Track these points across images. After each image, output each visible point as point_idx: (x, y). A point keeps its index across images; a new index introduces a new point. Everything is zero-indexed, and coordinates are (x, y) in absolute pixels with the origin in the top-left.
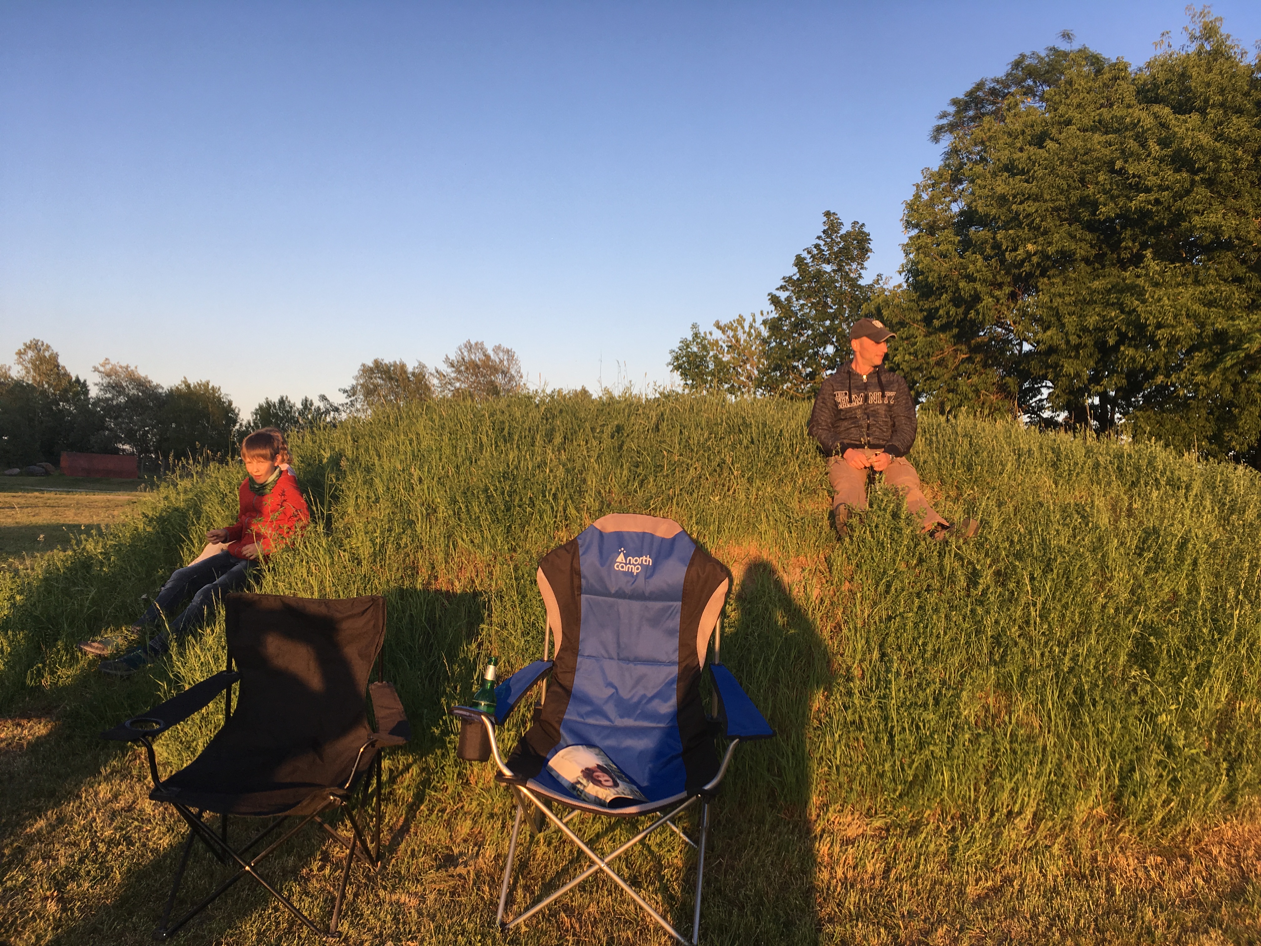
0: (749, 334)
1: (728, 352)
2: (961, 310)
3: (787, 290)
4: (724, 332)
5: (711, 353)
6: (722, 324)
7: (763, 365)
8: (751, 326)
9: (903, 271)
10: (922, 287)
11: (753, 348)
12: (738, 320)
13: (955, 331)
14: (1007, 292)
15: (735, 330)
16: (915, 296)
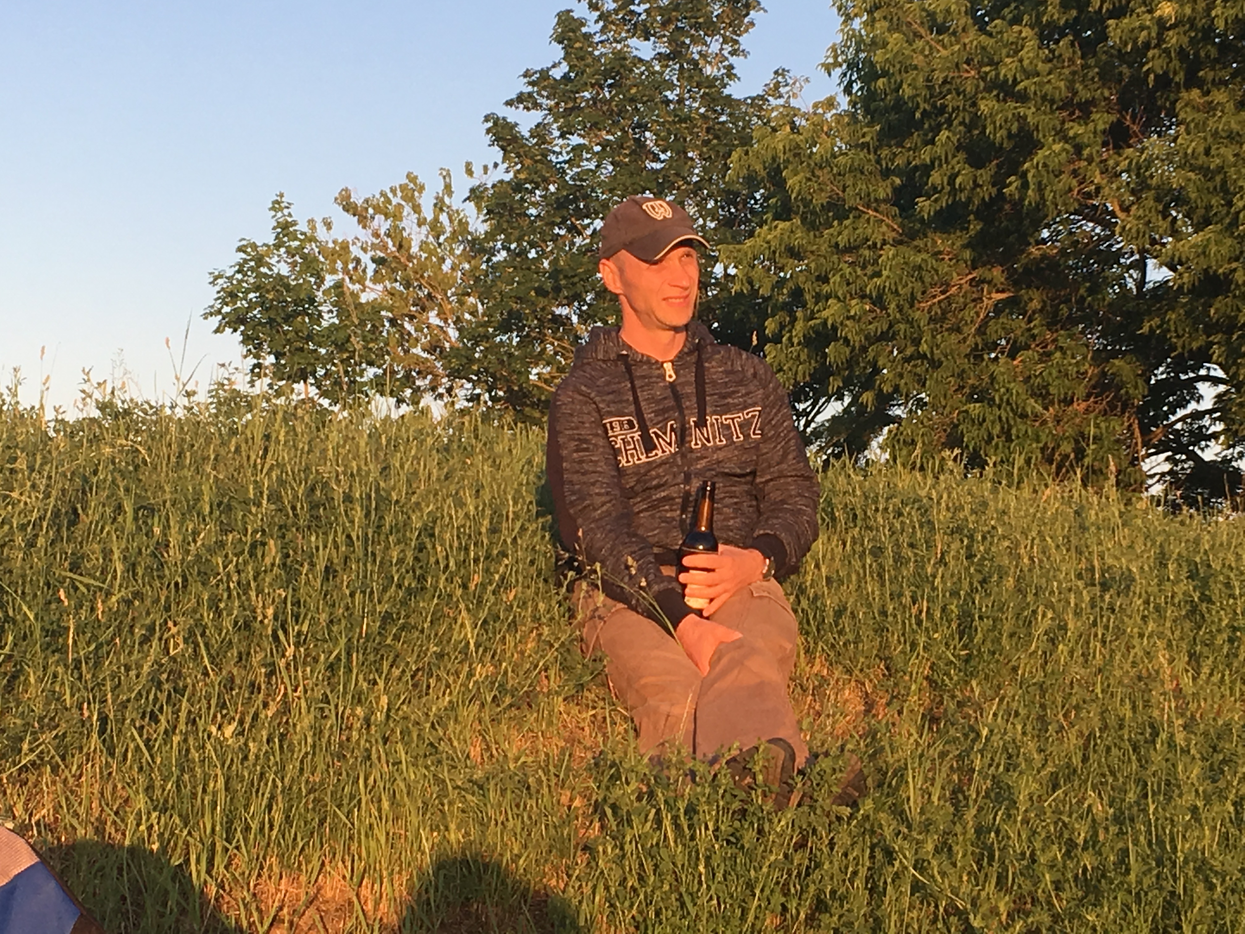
0: (436, 228)
1: (377, 278)
2: (985, 175)
3: (536, 106)
4: (363, 220)
5: (329, 280)
6: (358, 199)
7: (473, 313)
8: (439, 206)
9: (837, 64)
10: (887, 110)
11: (446, 267)
12: (403, 188)
13: (975, 227)
14: (1101, 127)
15: (397, 216)
16: (870, 134)
